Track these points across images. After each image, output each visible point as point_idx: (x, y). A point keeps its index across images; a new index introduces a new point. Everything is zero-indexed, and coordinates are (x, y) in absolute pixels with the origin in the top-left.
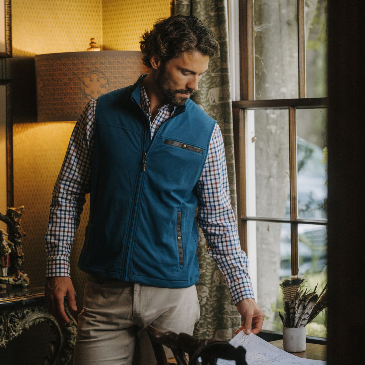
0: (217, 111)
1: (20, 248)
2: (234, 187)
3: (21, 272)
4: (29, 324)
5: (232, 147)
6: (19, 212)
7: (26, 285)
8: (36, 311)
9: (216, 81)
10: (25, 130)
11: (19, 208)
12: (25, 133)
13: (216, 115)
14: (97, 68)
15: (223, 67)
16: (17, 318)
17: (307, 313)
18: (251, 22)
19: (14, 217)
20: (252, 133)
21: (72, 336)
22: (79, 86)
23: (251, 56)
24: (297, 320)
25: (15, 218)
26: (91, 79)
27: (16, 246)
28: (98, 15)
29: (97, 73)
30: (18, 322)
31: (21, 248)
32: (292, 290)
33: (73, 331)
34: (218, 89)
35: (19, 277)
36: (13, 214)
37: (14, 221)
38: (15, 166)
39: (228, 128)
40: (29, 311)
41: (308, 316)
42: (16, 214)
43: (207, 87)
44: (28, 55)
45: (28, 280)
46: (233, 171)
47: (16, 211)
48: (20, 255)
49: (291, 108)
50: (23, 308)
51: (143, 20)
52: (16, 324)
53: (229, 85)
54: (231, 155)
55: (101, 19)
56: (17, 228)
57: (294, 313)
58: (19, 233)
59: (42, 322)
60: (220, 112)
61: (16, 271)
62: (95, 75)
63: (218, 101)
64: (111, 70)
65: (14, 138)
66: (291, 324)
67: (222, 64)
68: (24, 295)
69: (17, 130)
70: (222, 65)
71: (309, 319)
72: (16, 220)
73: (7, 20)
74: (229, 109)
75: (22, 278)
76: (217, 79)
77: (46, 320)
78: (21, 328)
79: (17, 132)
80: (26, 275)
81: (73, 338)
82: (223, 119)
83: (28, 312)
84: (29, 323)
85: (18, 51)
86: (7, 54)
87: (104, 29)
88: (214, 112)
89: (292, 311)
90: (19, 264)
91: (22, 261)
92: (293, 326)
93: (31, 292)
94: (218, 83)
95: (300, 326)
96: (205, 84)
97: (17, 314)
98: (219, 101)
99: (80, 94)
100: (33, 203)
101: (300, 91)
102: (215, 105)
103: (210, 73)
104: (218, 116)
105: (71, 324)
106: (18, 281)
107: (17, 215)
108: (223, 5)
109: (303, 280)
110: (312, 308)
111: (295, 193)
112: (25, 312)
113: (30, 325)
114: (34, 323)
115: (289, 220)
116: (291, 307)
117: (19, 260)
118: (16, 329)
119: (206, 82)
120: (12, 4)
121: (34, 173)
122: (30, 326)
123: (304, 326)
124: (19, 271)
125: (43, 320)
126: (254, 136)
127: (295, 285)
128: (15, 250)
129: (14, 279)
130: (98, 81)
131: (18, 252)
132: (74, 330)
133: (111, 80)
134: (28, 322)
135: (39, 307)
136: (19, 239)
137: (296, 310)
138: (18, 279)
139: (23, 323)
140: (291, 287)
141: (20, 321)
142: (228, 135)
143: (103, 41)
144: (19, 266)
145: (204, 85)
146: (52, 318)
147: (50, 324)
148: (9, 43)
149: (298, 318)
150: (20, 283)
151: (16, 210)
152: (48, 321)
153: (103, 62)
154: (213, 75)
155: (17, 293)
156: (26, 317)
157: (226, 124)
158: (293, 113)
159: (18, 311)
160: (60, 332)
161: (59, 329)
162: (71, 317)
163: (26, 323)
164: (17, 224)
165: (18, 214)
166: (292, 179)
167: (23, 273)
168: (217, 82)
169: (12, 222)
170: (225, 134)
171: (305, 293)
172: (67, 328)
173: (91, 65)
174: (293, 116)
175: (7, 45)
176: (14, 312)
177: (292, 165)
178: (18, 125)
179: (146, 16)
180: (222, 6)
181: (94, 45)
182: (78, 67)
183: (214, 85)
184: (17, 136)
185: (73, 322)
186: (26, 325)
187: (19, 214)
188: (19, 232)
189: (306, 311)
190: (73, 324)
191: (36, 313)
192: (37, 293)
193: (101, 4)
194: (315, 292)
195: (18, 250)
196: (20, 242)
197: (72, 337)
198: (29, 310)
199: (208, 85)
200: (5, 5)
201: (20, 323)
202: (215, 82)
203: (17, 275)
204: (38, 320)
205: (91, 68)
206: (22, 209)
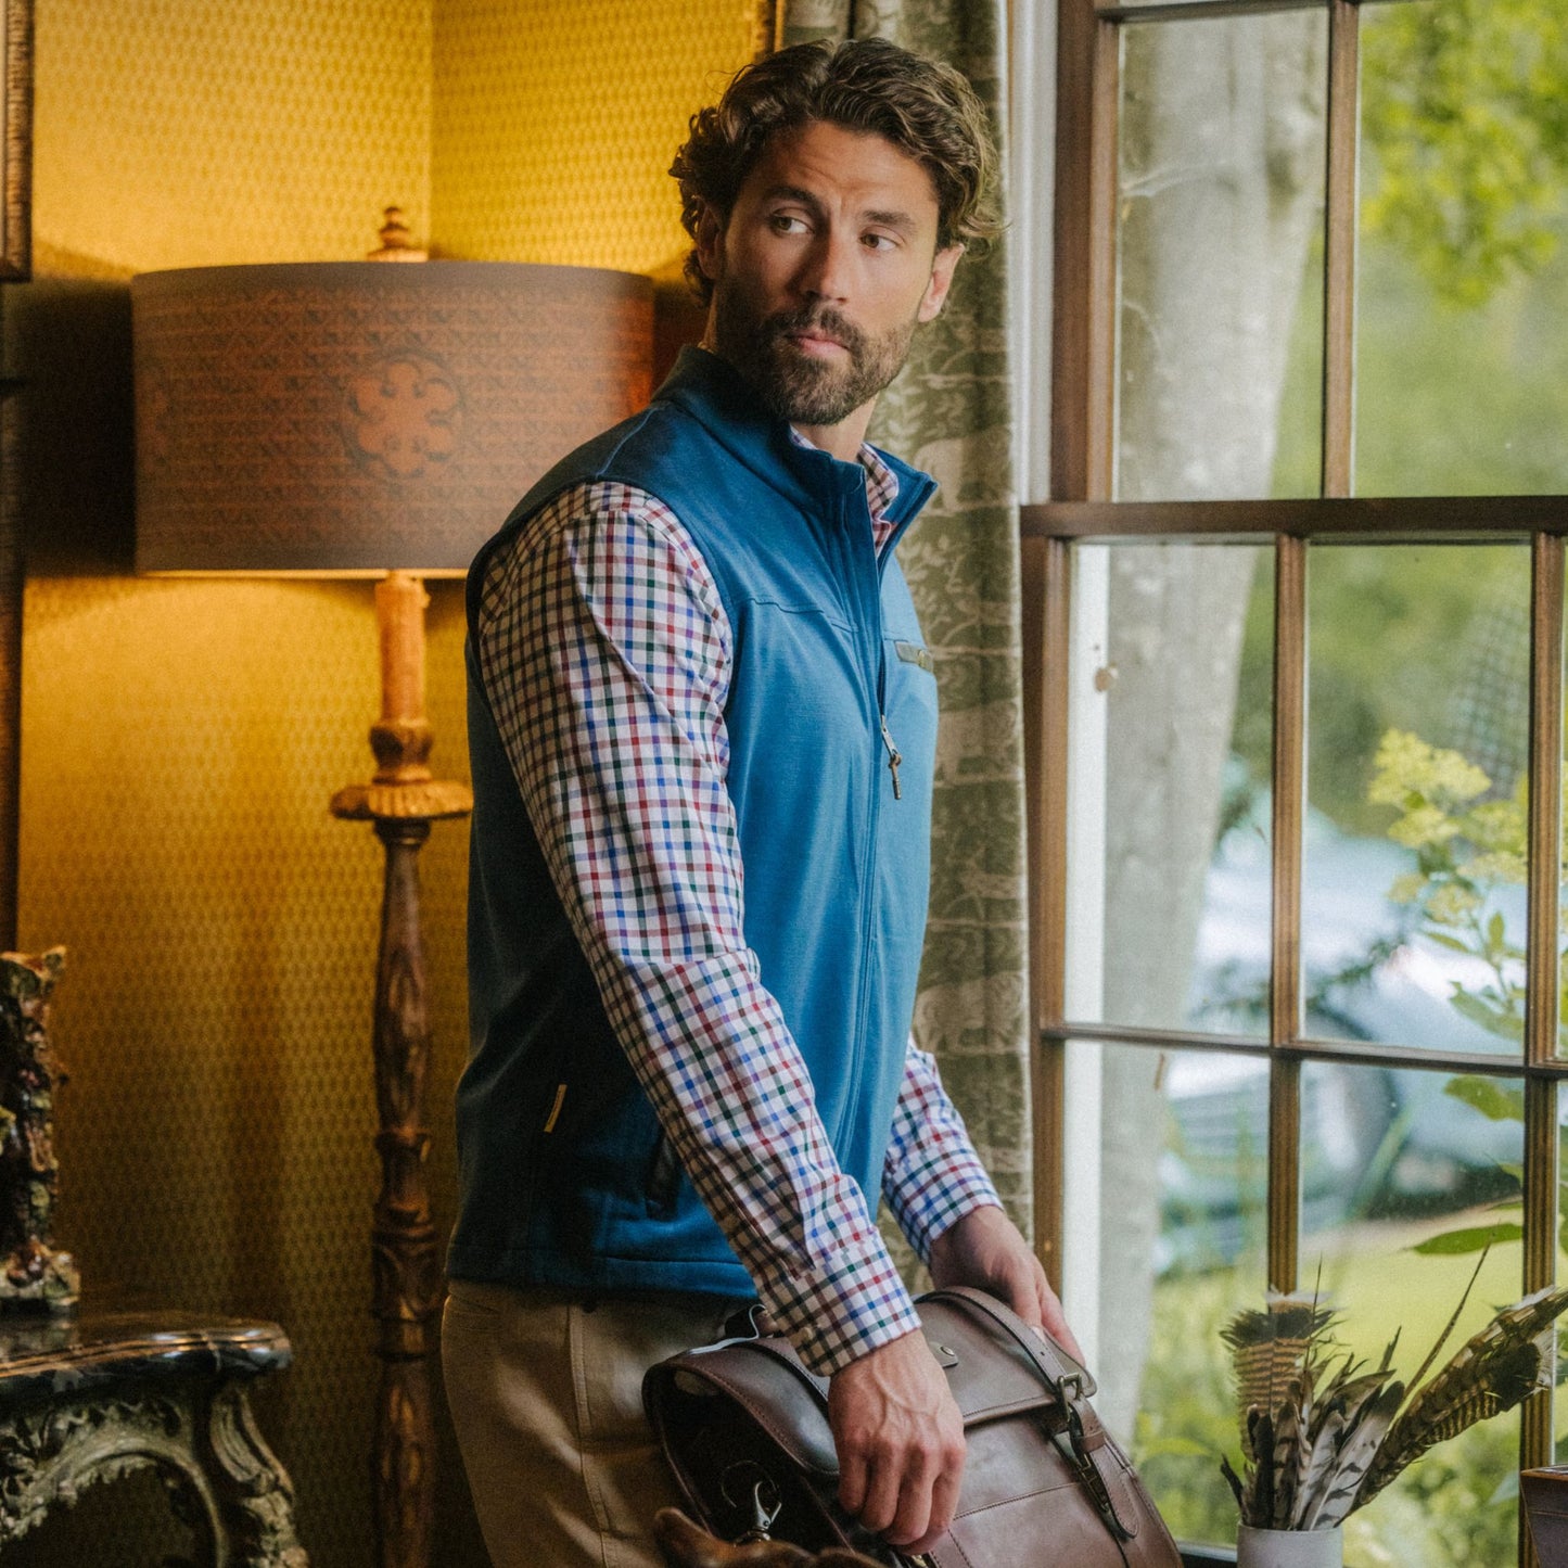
0: (952, 544)
1: (41, 1134)
2: (1016, 886)
3: (42, 1242)
4: (78, 1481)
5: (1013, 706)
6: (43, 975)
7: (66, 1302)
8: (107, 1421)
9: (950, 409)
10: (75, 608)
11: (44, 956)
12: (76, 619)
13: (943, 561)
14: (417, 336)
15: (985, 349)
16: (26, 1454)
17: (1353, 1468)
18: (1107, 154)
19: (21, 997)
20: (1097, 648)
21: (269, 1538)
22: (332, 417)
23: (1105, 303)
24: (1304, 1494)
25: (26, 999)
26: (389, 387)
27: (27, 1124)
28: (414, 111)
29: (416, 358)
30: (31, 1469)
31: (46, 1137)
32: (1278, 1360)
33: (269, 1518)
34: (957, 446)
35: (34, 1267)
36: (15, 980)
37: (18, 1012)
38: (27, 768)
39: (997, 622)
40: (80, 1421)
41: (1354, 1477)
42: (32, 982)
43: (907, 438)
44: (99, 276)
45: (74, 1279)
46: (1018, 818)
47: (28, 967)
48: (40, 1168)
49: (1285, 539)
50: (50, 1408)
51: (615, 135)
52: (18, 1478)
53: (1008, 432)
54: (1010, 742)
55: (427, 127)
56: (31, 1047)
57: (1294, 1464)
58: (38, 1069)
59: (134, 1471)
60: (962, 551)
61: (22, 1239)
62: (404, 366)
63: (955, 501)
64: (476, 350)
65: (28, 641)
66: (1279, 1514)
67: (979, 337)
68: (60, 1350)
69: (42, 608)
70: (978, 340)
71: (1358, 1493)
72: (28, 1007)
73: (12, 115)
74: (1005, 535)
75: (48, 1272)
76: (953, 400)
77: (154, 1463)
78: (40, 1500)
79: (41, 617)
80: (64, 1257)
81: (271, 1548)
82: (978, 582)
83: (72, 1428)
84: (76, 1476)
85: (58, 255)
86: (9, 265)
87: (436, 171)
88: (936, 548)
89: (1282, 1454)
90: (37, 1208)
91: (52, 1196)
92: (1285, 1524)
93: (90, 1336)
94: (957, 419)
95: (1320, 1521)
96: (901, 424)
97: (24, 1432)
98: (961, 498)
99: (337, 453)
100: (102, 937)
101: (1328, 465)
102: (940, 518)
103: (923, 373)
104: (956, 566)
105: (264, 1483)
106: (30, 1283)
107: (35, 987)
108: (991, 71)
109: (1326, 1316)
110: (1373, 1444)
111: (1294, 925)
112: (62, 1425)
113: (81, 1486)
114: (99, 1478)
115: (1265, 1042)
116: (1279, 1436)
117: (38, 1188)
118: (21, 1501)
119: (907, 415)
120: (38, 42)
121: (109, 799)
122: (79, 1490)
123: (1337, 1525)
124: (34, 1238)
125: (139, 1462)
126: (1103, 663)
127: (1290, 1337)
128: (18, 1143)
129: (13, 1273)
130: (418, 394)
131: (33, 1154)
132: (275, 1513)
133: (476, 395)
134: (73, 1471)
135: (126, 1405)
136: (39, 1094)
137: (1305, 1451)
138: (29, 1273)
139: (49, 1476)
140: (1271, 1345)
141: (36, 1468)
142: (996, 652)
143: (434, 226)
144: (37, 1218)
145: (894, 426)
146: (182, 1456)
147: (170, 1483)
148: (18, 214)
149: (1310, 1487)
150: (39, 1294)
151: (30, 962)
152: (166, 1467)
153: (444, 314)
154: (937, 381)
155: (24, 1339)
156: (66, 1447)
157: (991, 605)
158: (1295, 564)
159: (29, 1423)
160: (215, 1521)
161: (211, 1506)
162: (265, 1450)
163: (62, 1475)
164: (30, 1026)
165: (38, 981)
166: (1282, 859)
167: (52, 1248)
168: (954, 413)
169: (10, 1018)
170: (981, 647)
171: (1345, 1373)
172: (246, 1502)
173: (387, 322)
174: (1296, 576)
175: (12, 223)
176: (13, 1424)
177: (1282, 796)
178: (48, 586)
179: (632, 117)
180: (987, 76)
181: (396, 235)
182: (332, 329)
183: (941, 429)
184: (41, 635)
185: (271, 1476)
186: (64, 1484)
187: (43, 985)
188: (39, 1061)
189: (1348, 1457)
190: (275, 1486)
191: (111, 1431)
192: (116, 1342)
193: (427, 61)
194: (1385, 1373)
195: (32, 1145)
196: (40, 1111)
197: (268, 1542)
198: (78, 1415)
199: (913, 429)
200: (7, 44)
201: (37, 1475)
202: (944, 417)
203: (25, 1259)
204: (116, 1465)
205: (388, 336)
206: (58, 958)
